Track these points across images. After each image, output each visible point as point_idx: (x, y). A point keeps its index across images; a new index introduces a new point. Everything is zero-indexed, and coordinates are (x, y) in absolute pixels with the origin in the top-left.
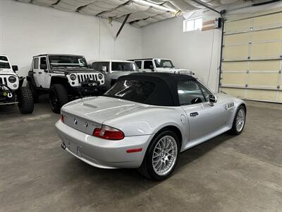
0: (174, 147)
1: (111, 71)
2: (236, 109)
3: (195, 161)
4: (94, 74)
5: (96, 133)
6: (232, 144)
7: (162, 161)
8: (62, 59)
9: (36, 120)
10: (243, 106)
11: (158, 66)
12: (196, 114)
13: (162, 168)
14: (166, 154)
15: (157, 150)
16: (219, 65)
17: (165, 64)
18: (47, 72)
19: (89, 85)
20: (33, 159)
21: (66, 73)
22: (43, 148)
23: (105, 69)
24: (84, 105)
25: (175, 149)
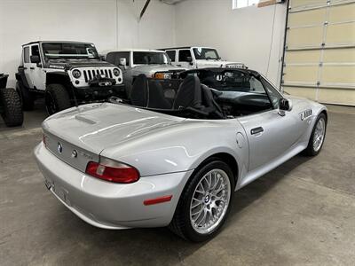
0: (225, 184)
1: (133, 65)
2: (314, 119)
3: (256, 202)
4: (108, 68)
5: (91, 170)
6: (308, 170)
7: (206, 210)
8: (64, 48)
9: (25, 136)
10: (324, 114)
11: (198, 57)
12: (260, 129)
13: (207, 221)
14: (213, 198)
15: (197, 195)
16: (281, 56)
17: (207, 54)
18: (40, 66)
19: (100, 84)
20: (6, 201)
21: (67, 68)
22: (26, 182)
23: (124, 61)
24: (76, 118)
25: (226, 188)
